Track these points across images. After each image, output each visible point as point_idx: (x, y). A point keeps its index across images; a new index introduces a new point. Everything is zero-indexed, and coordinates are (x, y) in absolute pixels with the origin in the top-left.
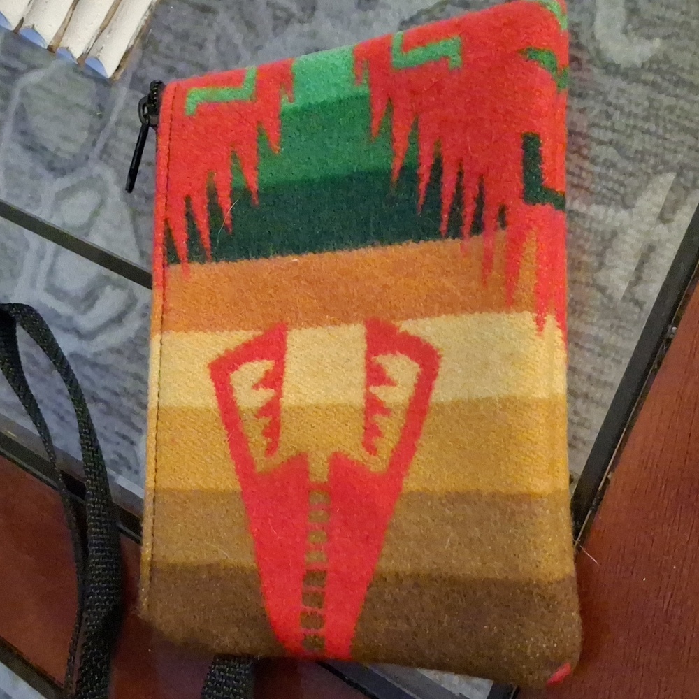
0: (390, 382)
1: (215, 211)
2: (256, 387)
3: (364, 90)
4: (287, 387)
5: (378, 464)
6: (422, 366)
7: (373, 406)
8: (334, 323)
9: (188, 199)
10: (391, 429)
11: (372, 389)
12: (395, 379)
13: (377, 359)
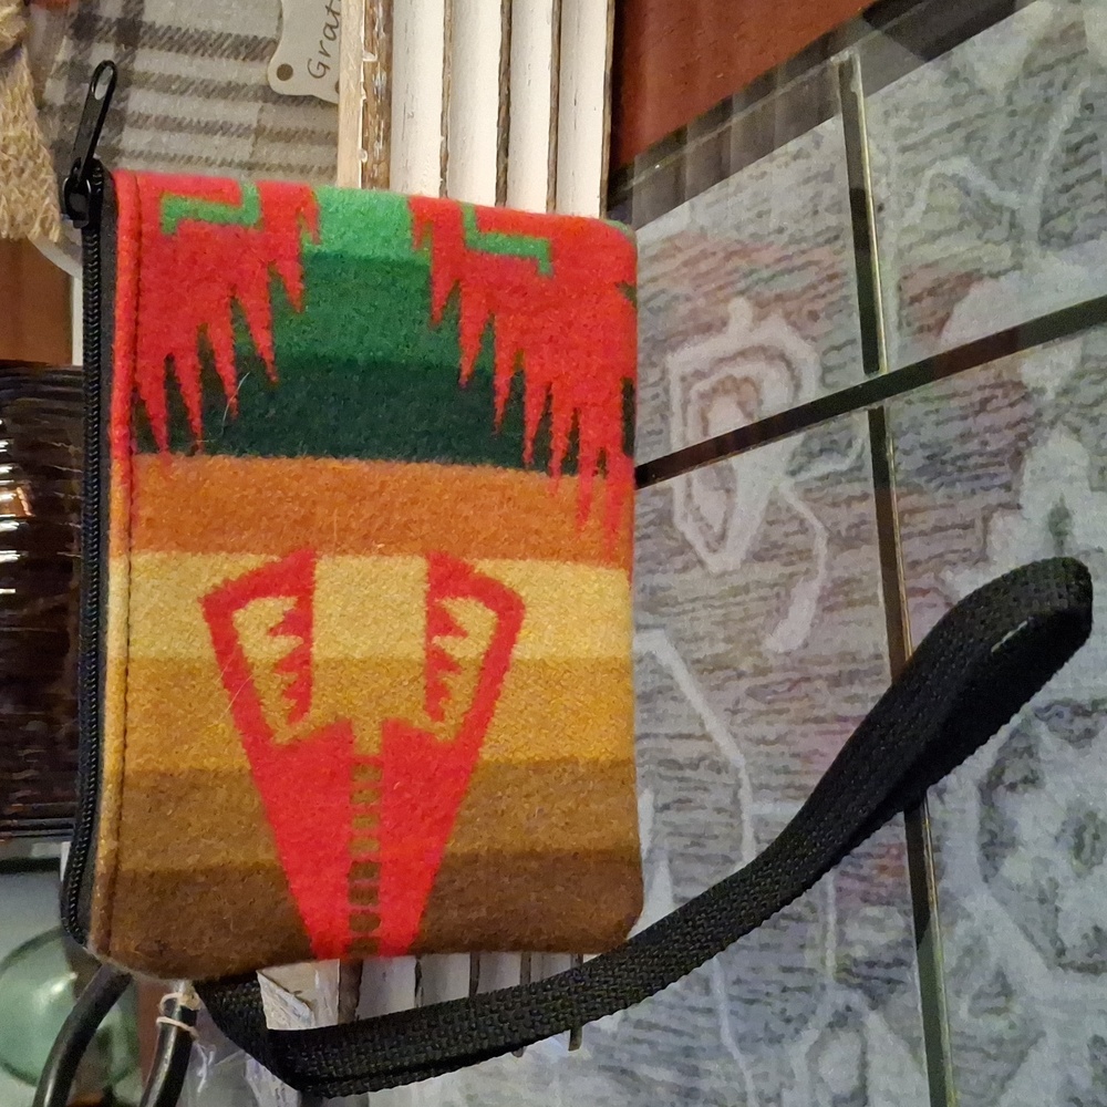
0: (462, 633)
1: (211, 382)
2: (273, 632)
3: (424, 256)
4: (318, 633)
5: (445, 731)
6: (501, 615)
7: (439, 662)
8: (381, 553)
9: (170, 359)
10: (462, 688)
11: (437, 640)
12: (465, 628)
13: (444, 602)
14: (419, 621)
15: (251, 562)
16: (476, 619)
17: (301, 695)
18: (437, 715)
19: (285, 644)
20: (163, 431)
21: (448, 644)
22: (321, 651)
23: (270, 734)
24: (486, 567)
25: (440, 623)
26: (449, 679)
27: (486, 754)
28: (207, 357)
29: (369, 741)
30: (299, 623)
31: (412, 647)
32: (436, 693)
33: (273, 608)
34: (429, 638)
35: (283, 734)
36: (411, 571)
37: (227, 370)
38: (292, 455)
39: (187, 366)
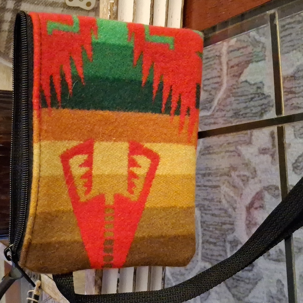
0: (139, 166)
1: (64, 84)
2: (81, 166)
4: (95, 167)
5: (134, 197)
6: (152, 161)
7: (132, 176)
8: (115, 141)
9: (51, 76)
10: (139, 184)
11: (131, 168)
12: (141, 165)
13: (133, 157)
14: (126, 162)
15: (75, 143)
16: (144, 162)
17: (89, 186)
18: (132, 192)
19: (84, 170)
20: (49, 101)
21: (135, 170)
22: (95, 172)
23: (79, 199)
24: (147, 145)
25: (132, 163)
26: (135, 181)
27: (147, 205)
28: (63, 76)
29: (110, 200)
30: (89, 163)
31: (124, 171)
32: (131, 185)
33: (81, 158)
34: (129, 168)
35: (83, 198)
36: (124, 146)
37: (69, 81)
38: (88, 109)
39: (57, 79)
